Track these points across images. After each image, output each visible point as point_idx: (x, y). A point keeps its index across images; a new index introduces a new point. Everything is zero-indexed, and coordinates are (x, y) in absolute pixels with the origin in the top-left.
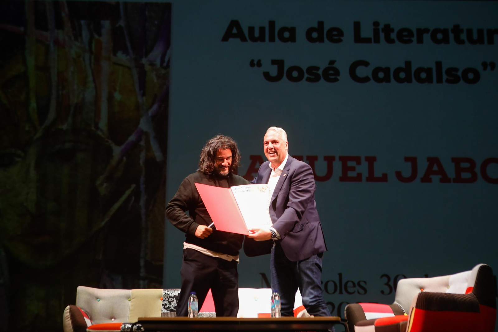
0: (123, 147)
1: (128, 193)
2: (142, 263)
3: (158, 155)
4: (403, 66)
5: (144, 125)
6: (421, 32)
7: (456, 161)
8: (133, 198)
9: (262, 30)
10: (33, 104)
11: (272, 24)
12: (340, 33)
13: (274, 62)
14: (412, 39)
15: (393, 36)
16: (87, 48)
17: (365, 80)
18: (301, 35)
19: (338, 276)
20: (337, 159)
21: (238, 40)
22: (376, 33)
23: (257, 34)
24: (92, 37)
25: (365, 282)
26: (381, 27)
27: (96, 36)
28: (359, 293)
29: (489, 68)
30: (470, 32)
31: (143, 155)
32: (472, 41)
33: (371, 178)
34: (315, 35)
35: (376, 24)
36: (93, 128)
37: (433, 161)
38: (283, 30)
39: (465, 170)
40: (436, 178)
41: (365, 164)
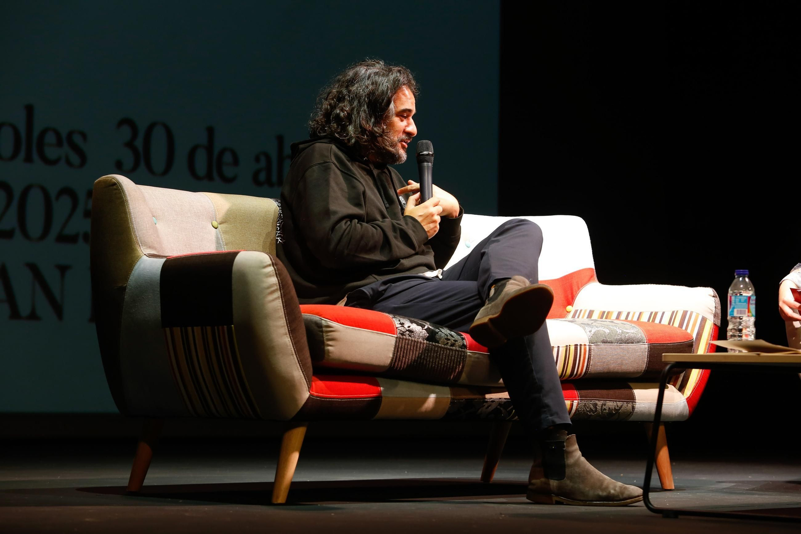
19: (24, 114)
25: (84, 136)
28: (69, 163)
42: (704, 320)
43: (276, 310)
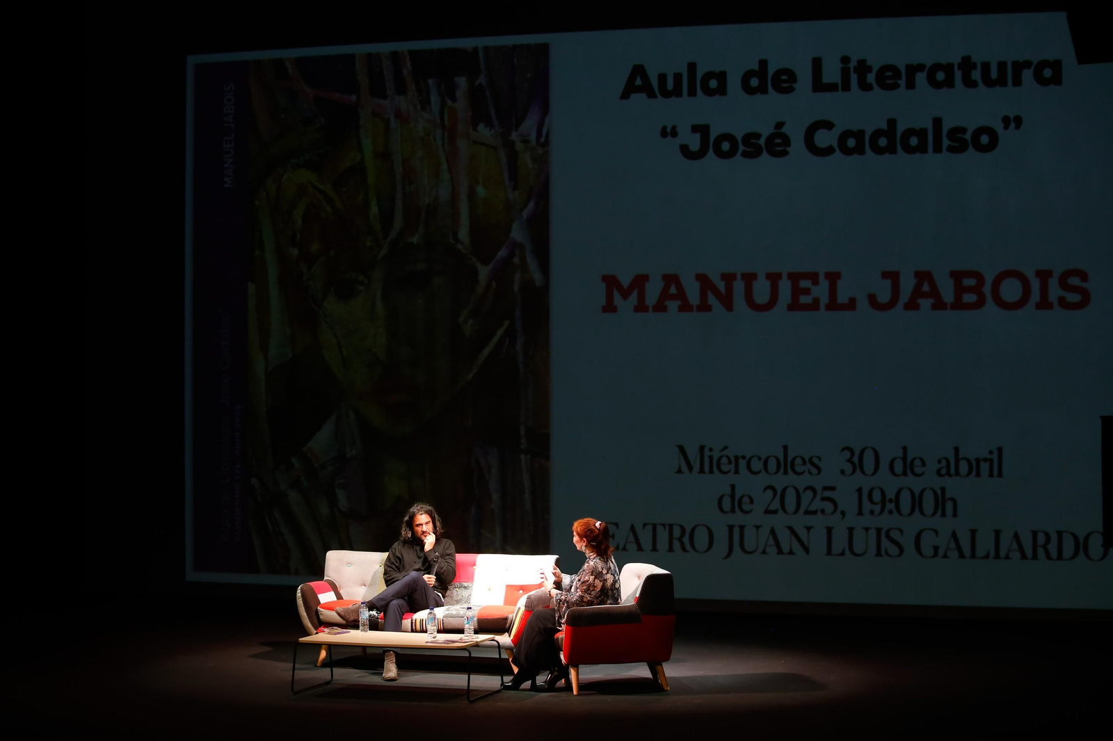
0: (491, 266)
1: (500, 333)
2: (522, 431)
3: (537, 277)
4: (884, 126)
5: (518, 233)
6: (913, 70)
7: (957, 276)
8: (507, 339)
9: (678, 77)
10: (374, 209)
11: (692, 67)
12: (792, 77)
13: (695, 129)
14: (899, 82)
15: (871, 78)
16: (438, 121)
17: (828, 151)
18: (734, 83)
19: (782, 450)
20: (785, 276)
21: (643, 96)
22: (845, 73)
23: (670, 85)
24: (443, 104)
25: (819, 458)
26: (853, 64)
27: (449, 103)
28: (810, 473)
29: (1013, 125)
30: (986, 67)
31: (517, 277)
32: (989, 83)
33: (833, 305)
34: (754, 82)
35: (845, 60)
36: (451, 240)
37: (923, 276)
38: (709, 76)
39: (969, 290)
40: (925, 303)
41: (824, 284)
42: (519, 608)
43: (301, 603)
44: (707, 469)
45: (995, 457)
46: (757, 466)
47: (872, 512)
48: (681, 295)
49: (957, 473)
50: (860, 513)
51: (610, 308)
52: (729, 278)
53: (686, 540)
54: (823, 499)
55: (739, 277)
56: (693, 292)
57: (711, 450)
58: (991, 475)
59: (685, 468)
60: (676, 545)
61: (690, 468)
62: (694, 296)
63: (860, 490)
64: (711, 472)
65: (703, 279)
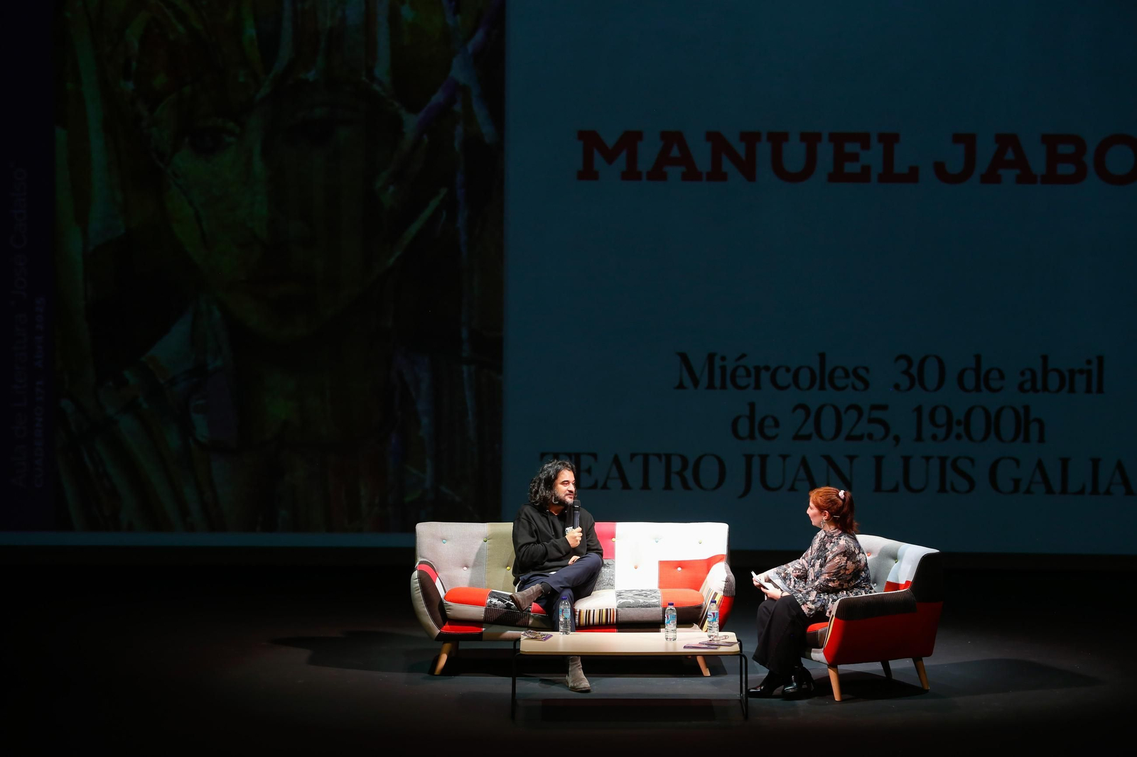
0: (422, 115)
1: (434, 203)
2: (465, 334)
3: (487, 130)
5: (459, 72)
7: (1051, 141)
8: (444, 213)
10: (250, 31)
19: (818, 359)
20: (825, 137)
25: (867, 369)
28: (854, 388)
31: (459, 130)
33: (888, 176)
36: (364, 78)
37: (1006, 141)
39: (1066, 159)
40: (1009, 175)
41: (877, 149)
42: (716, 594)
43: (419, 597)
44: (718, 383)
45: (1094, 367)
46: (784, 378)
47: (934, 437)
48: (686, 159)
49: (1045, 388)
50: (919, 438)
51: (588, 173)
52: (750, 139)
53: (688, 474)
54: (871, 421)
55: (764, 138)
56: (702, 157)
57: (723, 359)
58: (1089, 390)
59: (687, 381)
60: (676, 481)
61: (696, 383)
62: (703, 161)
63: (919, 410)
64: (723, 387)
65: (715, 138)
